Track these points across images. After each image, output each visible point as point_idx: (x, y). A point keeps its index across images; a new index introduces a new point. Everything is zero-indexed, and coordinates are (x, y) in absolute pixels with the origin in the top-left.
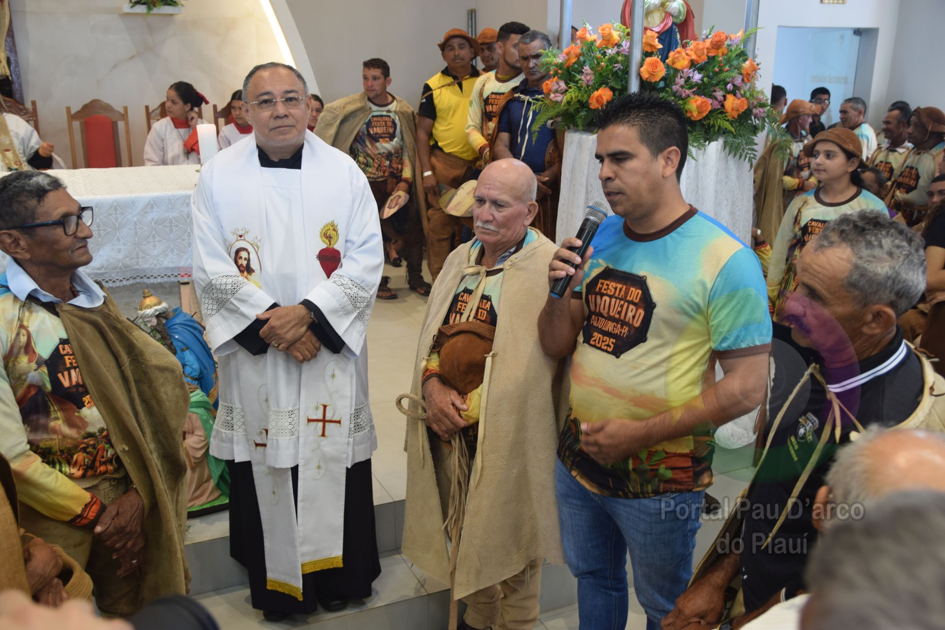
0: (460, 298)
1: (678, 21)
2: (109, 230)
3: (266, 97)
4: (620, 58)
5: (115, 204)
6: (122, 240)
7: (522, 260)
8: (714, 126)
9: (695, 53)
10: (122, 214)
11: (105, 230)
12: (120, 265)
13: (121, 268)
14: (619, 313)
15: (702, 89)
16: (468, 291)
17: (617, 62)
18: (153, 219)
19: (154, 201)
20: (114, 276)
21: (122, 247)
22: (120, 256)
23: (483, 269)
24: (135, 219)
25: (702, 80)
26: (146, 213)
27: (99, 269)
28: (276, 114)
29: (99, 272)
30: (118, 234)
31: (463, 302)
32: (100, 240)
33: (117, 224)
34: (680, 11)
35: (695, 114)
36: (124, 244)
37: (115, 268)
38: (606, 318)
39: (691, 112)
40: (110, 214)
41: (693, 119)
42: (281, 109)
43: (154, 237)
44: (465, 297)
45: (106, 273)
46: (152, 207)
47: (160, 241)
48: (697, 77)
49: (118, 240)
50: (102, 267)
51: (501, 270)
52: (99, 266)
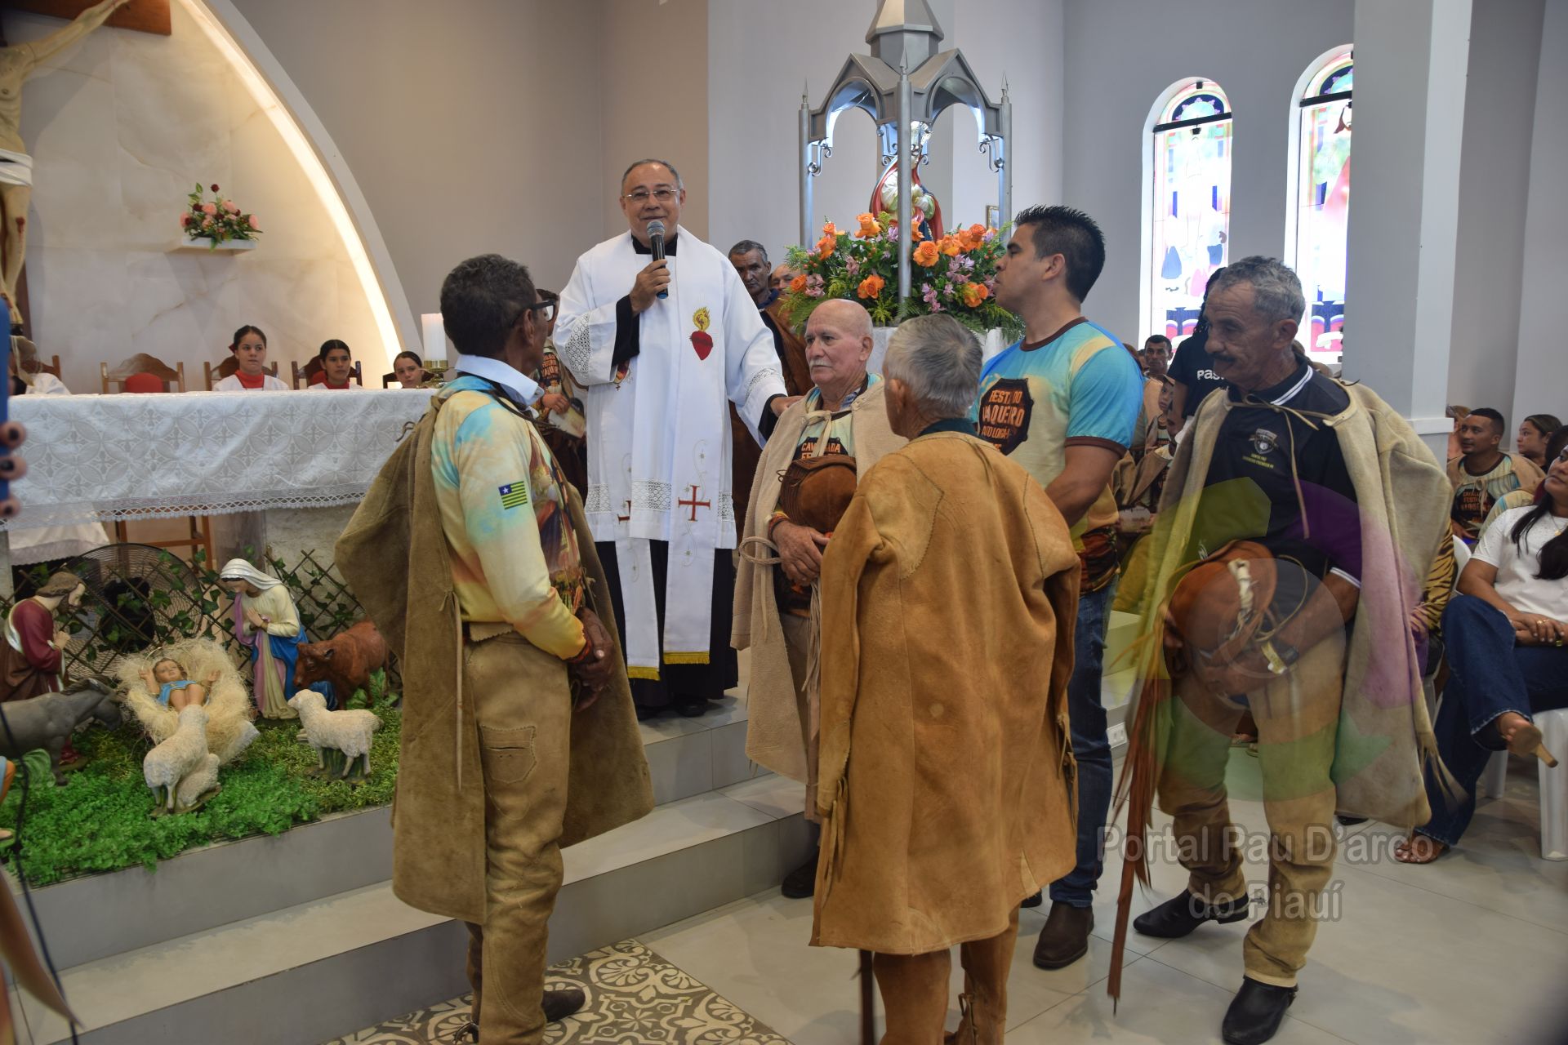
0: (803, 449)
1: (928, 217)
2: (326, 433)
3: (639, 191)
4: (887, 245)
5: (335, 402)
6: (339, 447)
7: (869, 400)
8: (990, 314)
9: (962, 241)
10: (342, 414)
11: (320, 434)
12: (336, 478)
13: (335, 483)
14: (1006, 418)
15: (976, 276)
16: (814, 440)
17: (885, 249)
18: (376, 422)
19: (378, 399)
20: (327, 493)
21: (339, 455)
22: (336, 468)
23: (827, 413)
24: (356, 421)
25: (974, 266)
26: (369, 414)
27: (310, 483)
28: (647, 206)
29: (310, 487)
30: (335, 440)
31: (808, 451)
32: (313, 446)
33: (335, 427)
34: (929, 206)
35: (973, 300)
36: (342, 453)
37: (329, 483)
38: (993, 426)
39: (968, 298)
40: (328, 414)
41: (970, 305)
42: (653, 201)
43: (375, 445)
44: (809, 447)
45: (318, 488)
46: (376, 408)
47: (381, 450)
48: (969, 263)
49: (335, 447)
50: (314, 481)
51: (849, 412)
52: (310, 479)
